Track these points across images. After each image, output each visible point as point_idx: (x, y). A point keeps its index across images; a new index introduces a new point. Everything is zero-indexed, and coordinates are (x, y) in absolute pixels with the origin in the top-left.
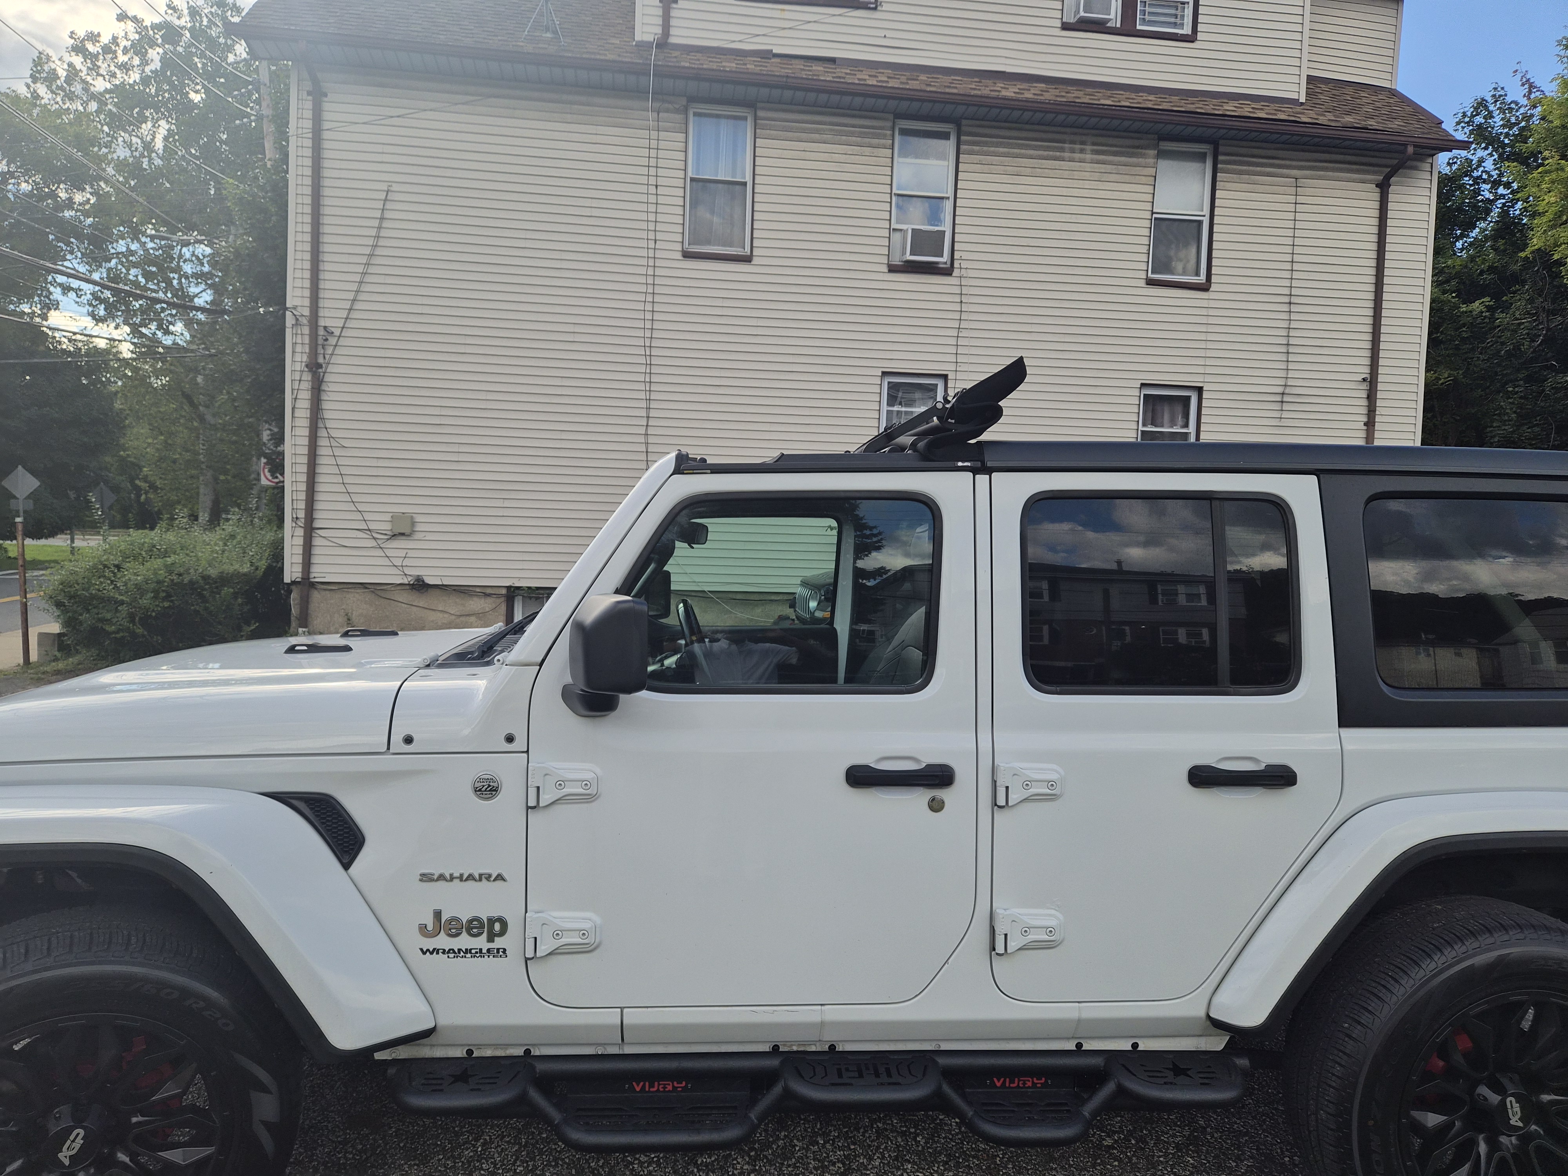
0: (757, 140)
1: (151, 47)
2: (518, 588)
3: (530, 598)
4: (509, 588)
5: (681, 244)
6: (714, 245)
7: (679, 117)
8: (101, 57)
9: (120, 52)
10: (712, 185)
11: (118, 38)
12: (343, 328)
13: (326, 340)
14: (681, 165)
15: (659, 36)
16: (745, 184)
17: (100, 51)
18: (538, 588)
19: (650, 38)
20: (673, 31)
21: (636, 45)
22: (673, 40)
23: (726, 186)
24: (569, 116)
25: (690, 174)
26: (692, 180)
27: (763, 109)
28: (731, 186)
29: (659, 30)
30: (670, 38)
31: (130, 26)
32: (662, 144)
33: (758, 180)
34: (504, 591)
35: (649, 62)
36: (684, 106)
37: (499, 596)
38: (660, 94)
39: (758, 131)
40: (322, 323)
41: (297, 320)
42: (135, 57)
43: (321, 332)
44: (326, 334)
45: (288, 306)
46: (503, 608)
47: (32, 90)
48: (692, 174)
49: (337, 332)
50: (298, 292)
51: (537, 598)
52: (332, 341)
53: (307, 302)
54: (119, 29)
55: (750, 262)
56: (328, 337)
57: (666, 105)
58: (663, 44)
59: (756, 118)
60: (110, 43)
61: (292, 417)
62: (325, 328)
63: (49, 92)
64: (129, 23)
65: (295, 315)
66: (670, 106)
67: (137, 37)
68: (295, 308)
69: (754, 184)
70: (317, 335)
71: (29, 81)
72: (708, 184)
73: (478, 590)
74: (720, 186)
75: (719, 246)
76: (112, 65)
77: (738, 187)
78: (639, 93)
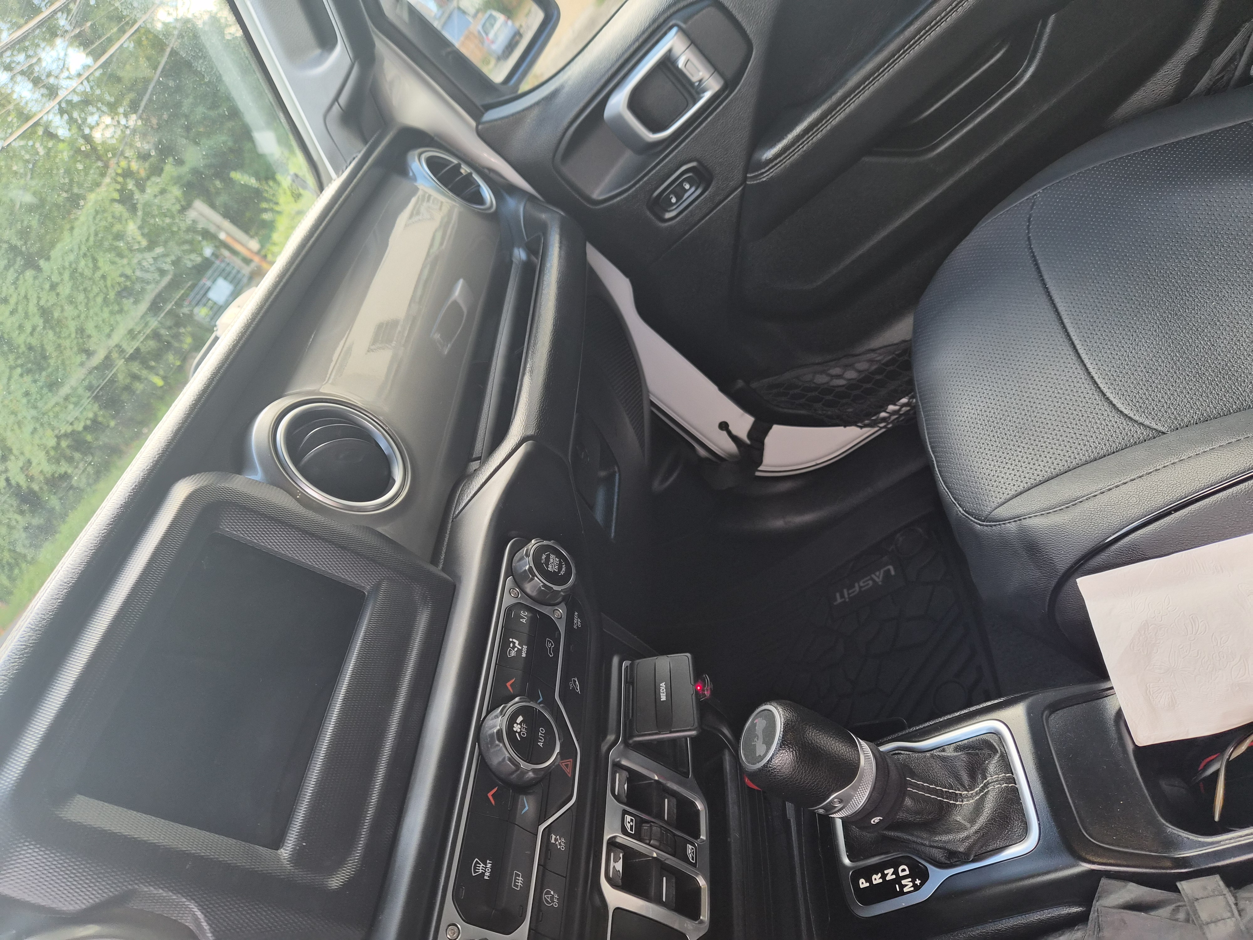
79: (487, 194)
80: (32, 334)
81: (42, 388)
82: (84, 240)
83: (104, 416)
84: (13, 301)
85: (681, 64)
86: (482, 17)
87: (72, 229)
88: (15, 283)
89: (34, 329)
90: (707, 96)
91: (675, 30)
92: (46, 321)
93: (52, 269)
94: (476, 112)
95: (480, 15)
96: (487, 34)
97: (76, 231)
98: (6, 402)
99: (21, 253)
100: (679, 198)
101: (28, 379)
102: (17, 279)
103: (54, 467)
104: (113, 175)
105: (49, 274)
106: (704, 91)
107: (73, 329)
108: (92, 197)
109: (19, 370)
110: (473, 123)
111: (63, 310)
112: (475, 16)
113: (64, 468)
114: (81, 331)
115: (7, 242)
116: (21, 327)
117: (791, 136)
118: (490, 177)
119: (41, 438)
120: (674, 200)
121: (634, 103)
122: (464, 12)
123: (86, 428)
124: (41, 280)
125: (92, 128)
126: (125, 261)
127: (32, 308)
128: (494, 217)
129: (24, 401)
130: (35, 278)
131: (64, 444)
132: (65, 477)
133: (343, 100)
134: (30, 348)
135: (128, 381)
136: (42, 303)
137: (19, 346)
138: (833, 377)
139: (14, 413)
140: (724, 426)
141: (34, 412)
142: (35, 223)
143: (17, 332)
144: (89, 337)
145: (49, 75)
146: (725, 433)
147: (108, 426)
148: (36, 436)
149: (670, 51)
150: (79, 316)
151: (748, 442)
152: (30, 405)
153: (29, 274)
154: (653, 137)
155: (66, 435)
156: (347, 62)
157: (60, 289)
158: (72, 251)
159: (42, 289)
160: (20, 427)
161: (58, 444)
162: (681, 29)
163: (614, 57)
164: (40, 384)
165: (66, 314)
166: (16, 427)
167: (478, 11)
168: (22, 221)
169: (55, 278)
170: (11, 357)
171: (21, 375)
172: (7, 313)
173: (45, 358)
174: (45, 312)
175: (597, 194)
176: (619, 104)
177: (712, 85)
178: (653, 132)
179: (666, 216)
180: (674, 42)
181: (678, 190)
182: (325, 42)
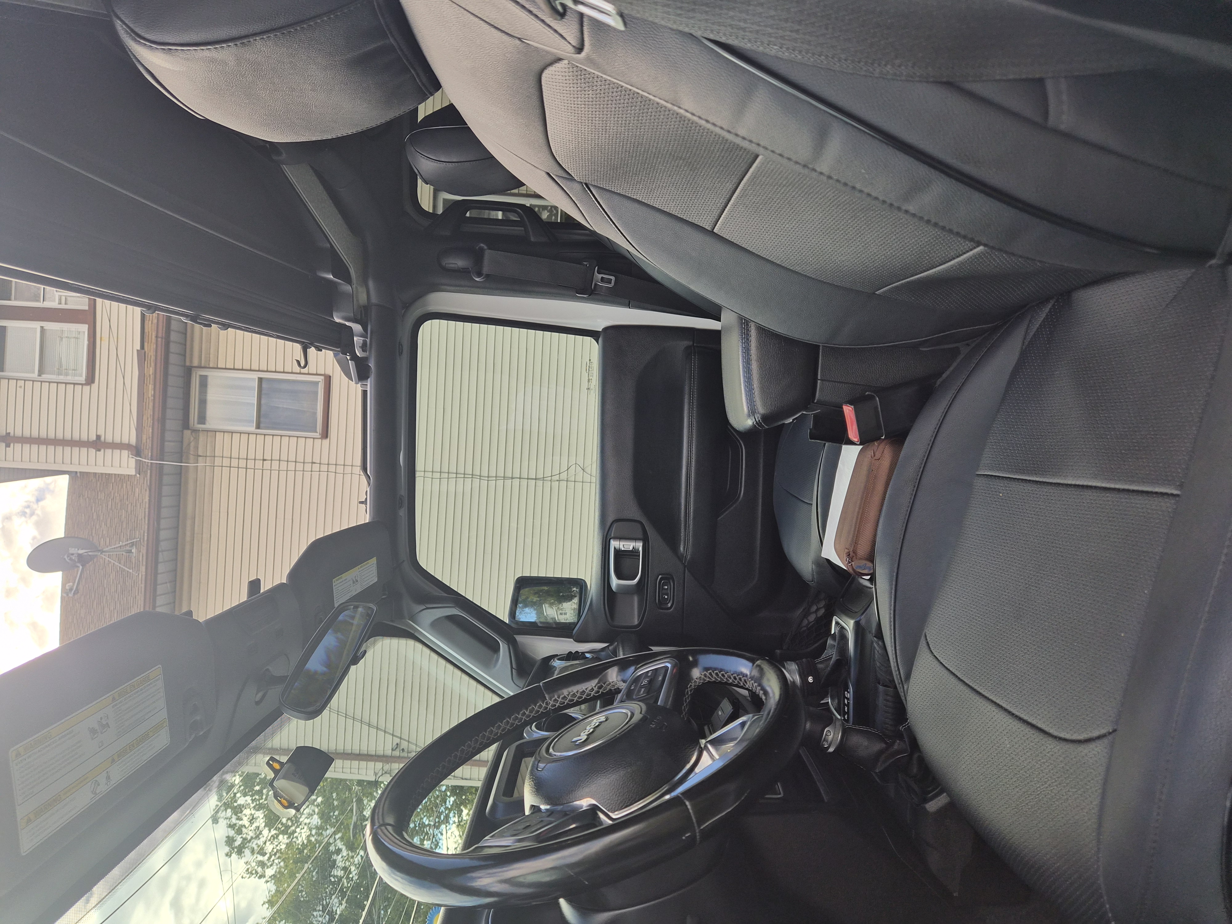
0: (219, 366)
1: (236, 801)
5: (316, 440)
6: (317, 409)
7: (202, 437)
8: (244, 836)
9: (241, 823)
10: (264, 408)
11: (230, 824)
12: (393, 735)
13: (403, 750)
14: (244, 437)
15: (130, 453)
16: (260, 380)
17: (240, 836)
19: (132, 462)
20: (125, 440)
21: (139, 474)
22: (133, 441)
23: (263, 396)
24: (204, 536)
25: (253, 429)
26: (258, 427)
27: (191, 361)
28: (263, 392)
29: (125, 453)
30: (131, 443)
31: (222, 814)
32: (227, 453)
33: (255, 366)
35: (149, 464)
36: (192, 432)
38: (181, 454)
39: (211, 366)
40: (389, 752)
41: (386, 773)
42: (244, 812)
43: (397, 753)
44: (398, 749)
45: (374, 780)
47: (270, 879)
48: (253, 426)
49: (397, 740)
50: (363, 772)
52: (404, 745)
53: (371, 764)
54: (223, 823)
55: (330, 377)
56: (401, 748)
57: (192, 448)
58: (137, 451)
59: (200, 367)
60: (234, 830)
61: (470, 779)
62: (392, 750)
63: (272, 868)
64: (219, 815)
65: (382, 774)
66: (192, 444)
67: (229, 810)
68: (376, 774)
69: (259, 371)
70: (399, 757)
71: (263, 880)
72: (262, 412)
74: (263, 402)
75: (317, 405)
76: (250, 828)
77: (264, 385)
78: (180, 474)
79: (588, 655)
85: (623, 549)
90: (641, 549)
91: (611, 540)
94: (570, 635)
100: (667, 594)
106: (639, 550)
110: (571, 640)
117: (683, 536)
120: (666, 597)
121: (619, 576)
133: (514, 666)
149: (615, 548)
154: (634, 582)
156: (506, 646)
162: (613, 538)
163: (600, 568)
175: (635, 621)
176: (615, 582)
177: (639, 545)
178: (634, 579)
179: (669, 605)
180: (615, 544)
181: (664, 591)
182: (496, 649)
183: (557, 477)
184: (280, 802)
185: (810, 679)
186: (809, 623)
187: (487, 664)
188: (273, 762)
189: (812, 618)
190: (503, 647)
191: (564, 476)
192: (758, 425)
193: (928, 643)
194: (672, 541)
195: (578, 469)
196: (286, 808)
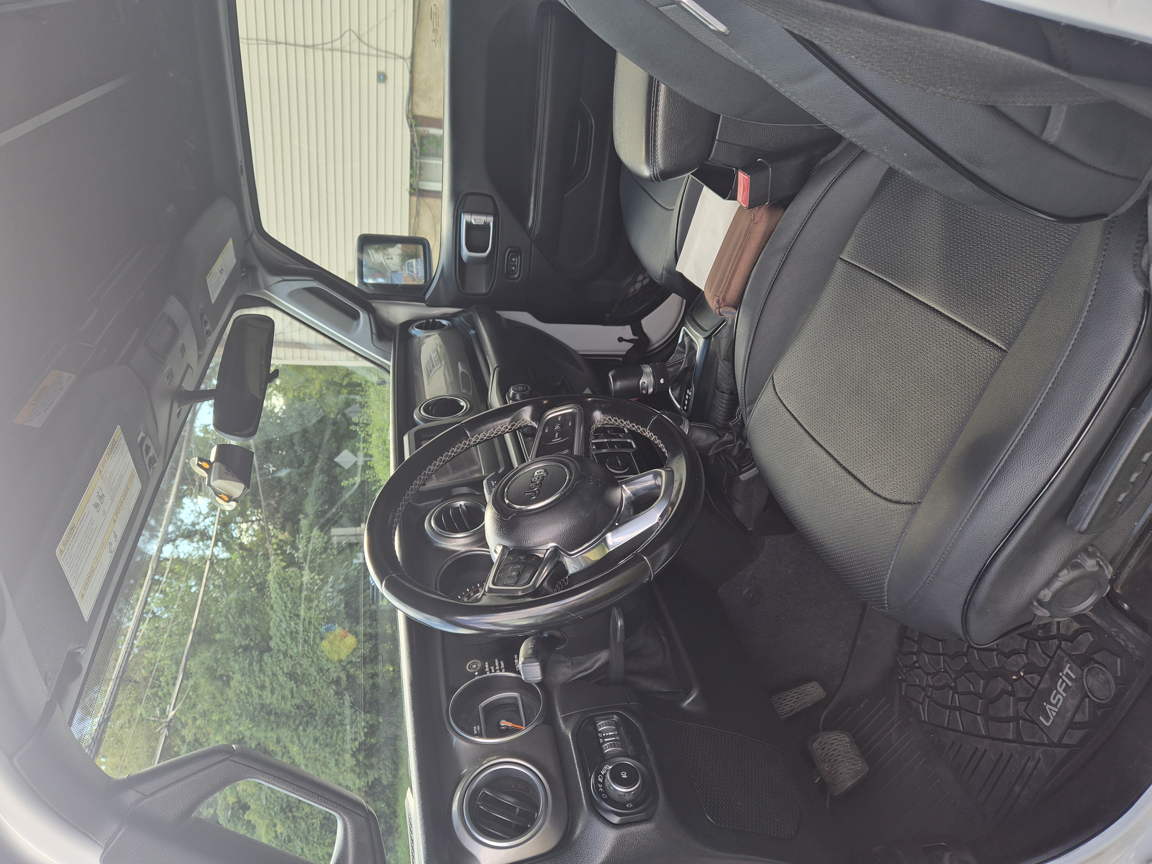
2: (411, 186)
3: (420, 175)
4: (411, 194)
18: (412, 168)
34: (414, 199)
37: (418, 204)
46: (429, 201)
51: (421, 168)
73: (413, 221)
79: (444, 322)
80: (293, 697)
81: (322, 729)
82: (284, 608)
83: (371, 718)
84: (267, 683)
85: (474, 223)
86: (405, 267)
87: (272, 608)
88: (261, 670)
89: (292, 692)
90: (491, 224)
91: (462, 214)
92: (296, 681)
93: (277, 643)
94: (421, 300)
95: (404, 267)
96: (413, 272)
97: (275, 606)
98: (307, 756)
99: (253, 648)
100: (515, 266)
101: (310, 729)
102: (261, 666)
103: (364, 780)
104: (273, 552)
105: (277, 648)
106: (489, 224)
107: (315, 673)
108: (270, 577)
109: (301, 728)
110: (424, 304)
111: (301, 665)
112: (402, 269)
113: (373, 775)
114: (321, 670)
115: (241, 646)
116: (283, 697)
117: (531, 213)
118: (444, 317)
119: (344, 765)
120: (514, 268)
121: (470, 249)
122: (396, 272)
123: (366, 735)
124: (275, 656)
125: (239, 538)
126: (316, 602)
127: (282, 679)
128: (452, 327)
129: (317, 746)
130: (271, 656)
131: (361, 758)
132: (377, 781)
133: (374, 332)
134: (298, 707)
135: (371, 682)
136: (285, 670)
137: (290, 712)
138: (642, 281)
139: (316, 760)
140: (621, 339)
141: (328, 749)
142: (248, 621)
143: (283, 702)
144: (328, 670)
145: (193, 525)
146: (624, 342)
147: (379, 723)
148: (340, 765)
149: (466, 222)
150: (313, 662)
151: (636, 338)
152: (323, 746)
153: (266, 657)
154: (485, 254)
155: (359, 750)
156: (367, 316)
157: (290, 652)
158: (281, 621)
159: (280, 661)
160: (327, 767)
161: (358, 761)
162: (464, 212)
163: (451, 240)
164: (319, 727)
165: (304, 667)
166: (324, 768)
167: (402, 267)
168: (240, 625)
169: (283, 648)
170: (291, 723)
171: (304, 730)
172: (270, 695)
173: (311, 707)
174: (292, 676)
175: (484, 290)
176: (465, 253)
177: (490, 220)
178: (485, 252)
179: (516, 276)
180: (466, 218)
181: (512, 263)
182: (355, 316)
183: (329, 46)
184: (221, 498)
185: (662, 381)
186: (635, 290)
187: (347, 330)
188: (201, 462)
189: (638, 286)
190: (363, 316)
191: (337, 44)
192: (655, 178)
193: (774, 385)
194: (521, 216)
195: (354, 37)
196: (228, 502)
